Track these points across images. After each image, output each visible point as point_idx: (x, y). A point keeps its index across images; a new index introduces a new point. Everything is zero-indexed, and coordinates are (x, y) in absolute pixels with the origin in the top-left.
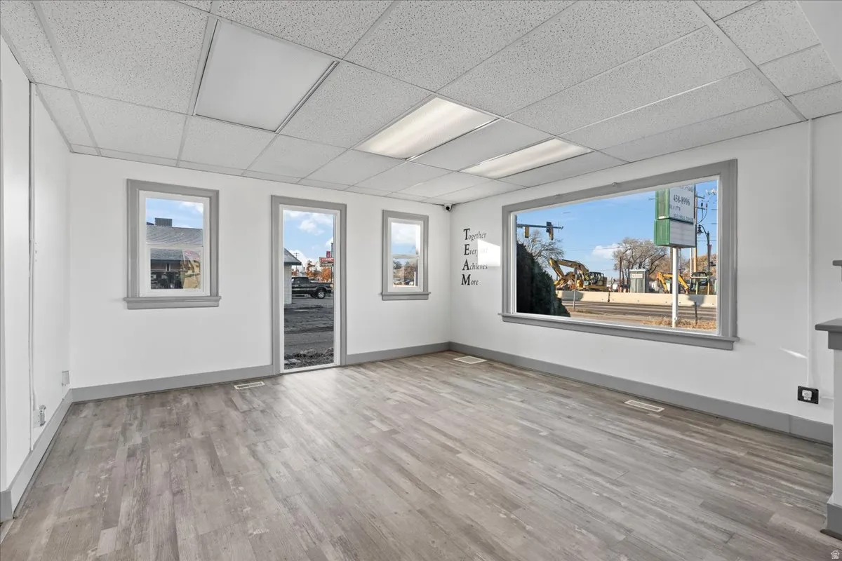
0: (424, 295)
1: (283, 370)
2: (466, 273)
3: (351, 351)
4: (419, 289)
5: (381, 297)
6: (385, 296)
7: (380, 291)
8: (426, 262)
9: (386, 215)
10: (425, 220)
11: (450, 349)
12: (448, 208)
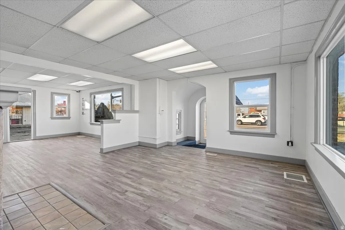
0: (69, 118)
1: (9, 141)
2: (83, 111)
3: (37, 135)
4: (67, 116)
5: (50, 118)
6: (52, 118)
7: (50, 117)
8: (69, 108)
9: (52, 94)
10: (69, 95)
11: (79, 134)
12: (77, 92)
